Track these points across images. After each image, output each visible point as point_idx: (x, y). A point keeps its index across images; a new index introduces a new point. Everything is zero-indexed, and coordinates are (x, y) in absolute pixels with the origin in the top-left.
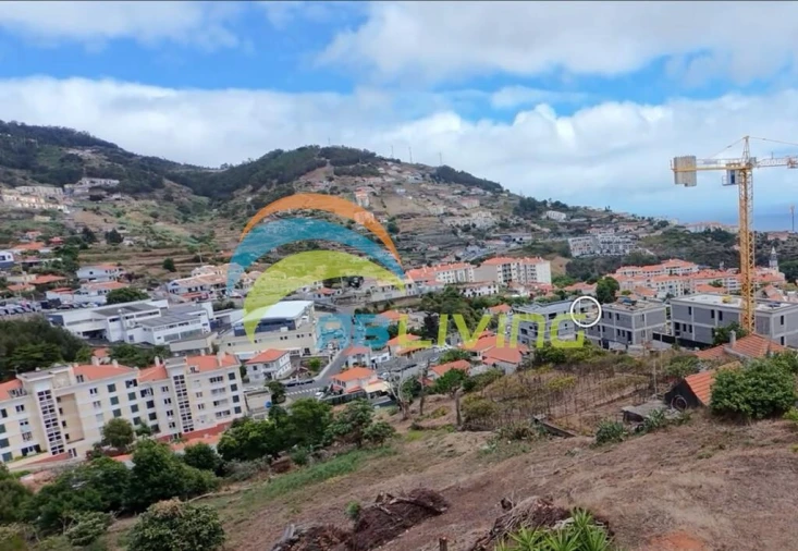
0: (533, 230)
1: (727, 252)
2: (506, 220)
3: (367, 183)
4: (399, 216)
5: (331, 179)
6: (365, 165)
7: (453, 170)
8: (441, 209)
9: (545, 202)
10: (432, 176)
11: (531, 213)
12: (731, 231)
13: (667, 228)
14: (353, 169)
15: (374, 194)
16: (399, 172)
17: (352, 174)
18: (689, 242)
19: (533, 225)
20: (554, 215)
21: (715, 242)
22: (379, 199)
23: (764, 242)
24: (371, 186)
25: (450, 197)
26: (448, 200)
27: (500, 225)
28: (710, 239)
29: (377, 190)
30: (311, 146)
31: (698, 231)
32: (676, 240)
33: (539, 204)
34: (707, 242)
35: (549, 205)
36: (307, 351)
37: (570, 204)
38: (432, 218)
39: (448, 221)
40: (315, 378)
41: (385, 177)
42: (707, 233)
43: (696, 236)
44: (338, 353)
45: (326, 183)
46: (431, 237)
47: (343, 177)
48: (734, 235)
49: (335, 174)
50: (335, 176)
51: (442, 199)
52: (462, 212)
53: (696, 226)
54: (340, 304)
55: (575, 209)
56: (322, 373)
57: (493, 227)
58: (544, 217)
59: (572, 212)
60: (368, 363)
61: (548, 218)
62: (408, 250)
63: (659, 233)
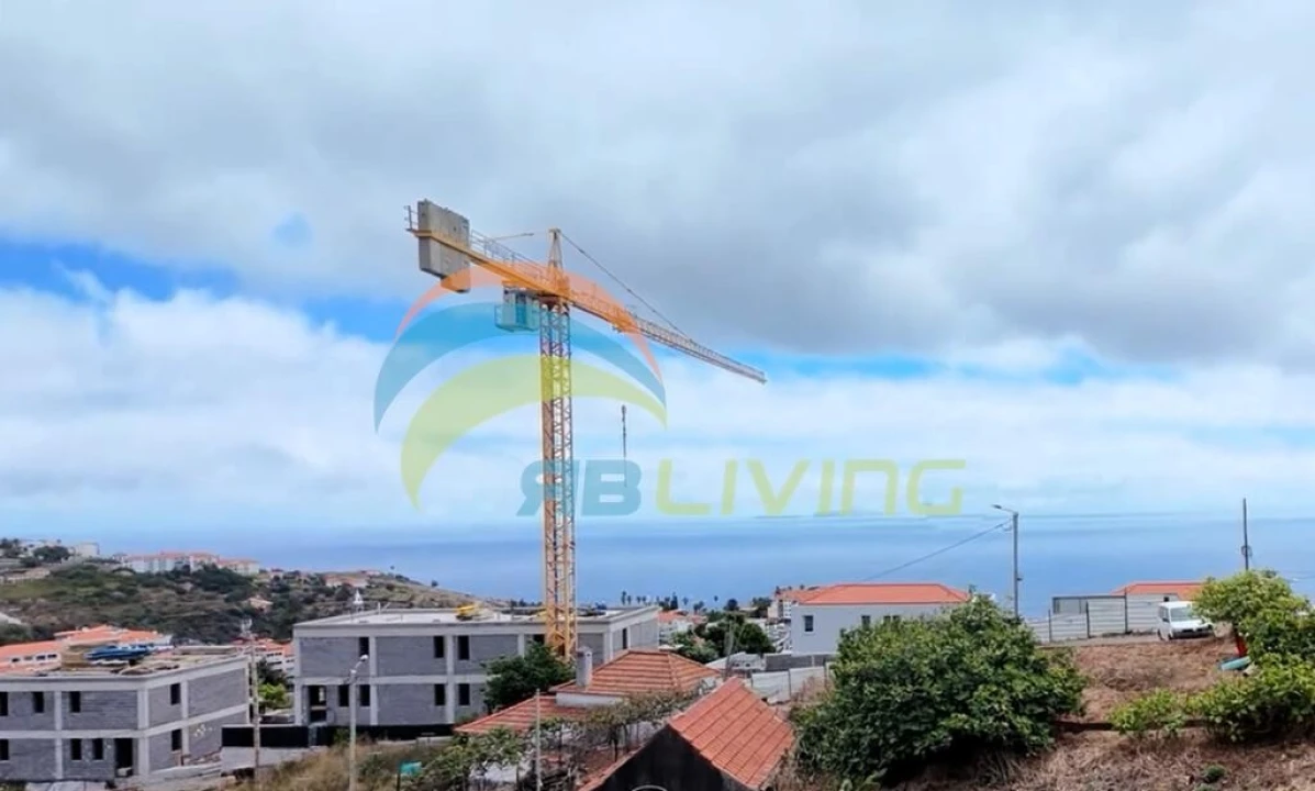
1: (233, 612)
12: (241, 570)
13: (64, 564)
18: (131, 593)
21: (201, 591)
23: (321, 591)
28: (188, 586)
31: (156, 570)
32: (92, 590)
34: (181, 592)
42: (181, 574)
43: (150, 581)
48: (250, 579)
53: (150, 560)
63: (41, 573)
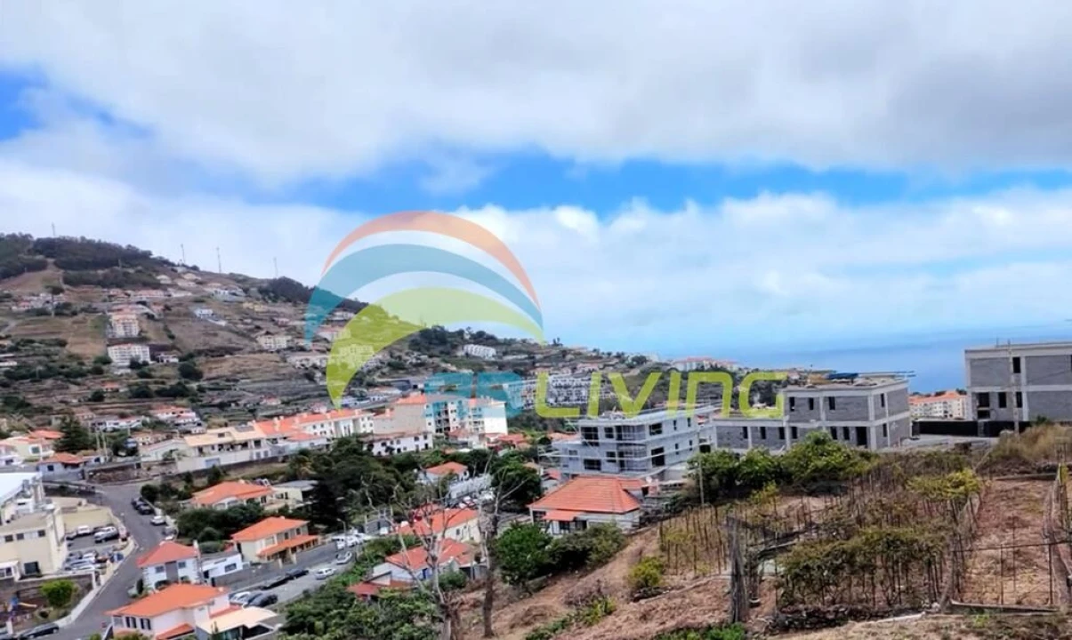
0: (445, 371)
2: (400, 357)
3: (133, 299)
4: (200, 353)
5: (56, 291)
6: (131, 271)
7: (300, 285)
8: (282, 341)
9: (461, 333)
10: (261, 291)
11: (441, 348)
13: (646, 366)
14: (105, 276)
15: (150, 317)
16: (200, 283)
17: (104, 283)
19: (444, 365)
20: (476, 350)
22: (161, 325)
24: (144, 303)
25: (297, 323)
26: (294, 328)
27: (390, 364)
29: (156, 310)
30: (13, 236)
31: (688, 368)
33: (452, 335)
35: (467, 337)
36: (33, 569)
37: (500, 336)
38: (265, 355)
39: (296, 359)
40: (61, 623)
41: (171, 290)
42: (700, 370)
44: (112, 568)
45: (45, 296)
46: (265, 385)
47: (85, 288)
49: (67, 281)
50: (65, 287)
51: (284, 325)
52: (321, 346)
53: (684, 363)
54: (103, 481)
55: (508, 343)
56: (76, 613)
57: (378, 368)
58: (460, 353)
59: (506, 346)
60: (193, 578)
61: (467, 355)
62: (222, 406)
63: (635, 372)
